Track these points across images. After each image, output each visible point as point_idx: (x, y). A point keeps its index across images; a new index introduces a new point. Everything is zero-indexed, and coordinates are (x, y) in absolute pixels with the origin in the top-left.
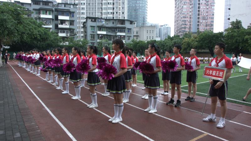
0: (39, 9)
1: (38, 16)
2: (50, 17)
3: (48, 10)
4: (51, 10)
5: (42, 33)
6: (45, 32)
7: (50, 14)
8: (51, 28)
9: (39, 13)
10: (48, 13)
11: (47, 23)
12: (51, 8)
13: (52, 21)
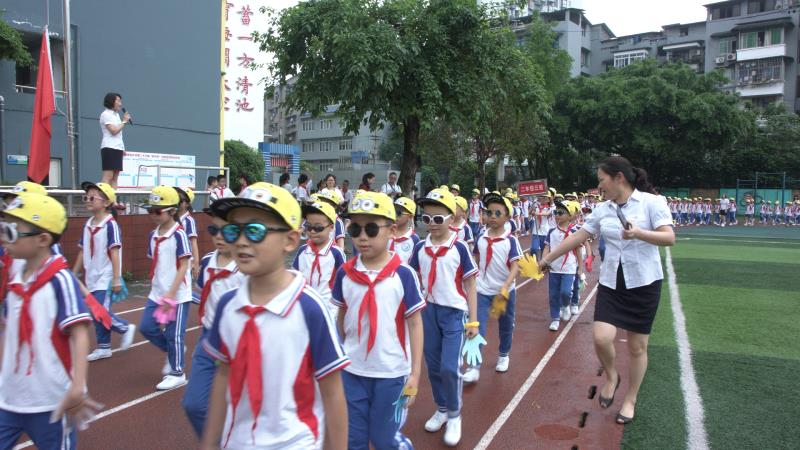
0: (733, 30)
1: (730, 57)
2: (779, 50)
3: (768, 28)
4: (779, 26)
5: (704, 111)
6: (718, 108)
7: (775, 41)
8: (780, 95)
9: (735, 47)
10: (768, 38)
11: (763, 79)
12: (785, 15)
13: (783, 66)
